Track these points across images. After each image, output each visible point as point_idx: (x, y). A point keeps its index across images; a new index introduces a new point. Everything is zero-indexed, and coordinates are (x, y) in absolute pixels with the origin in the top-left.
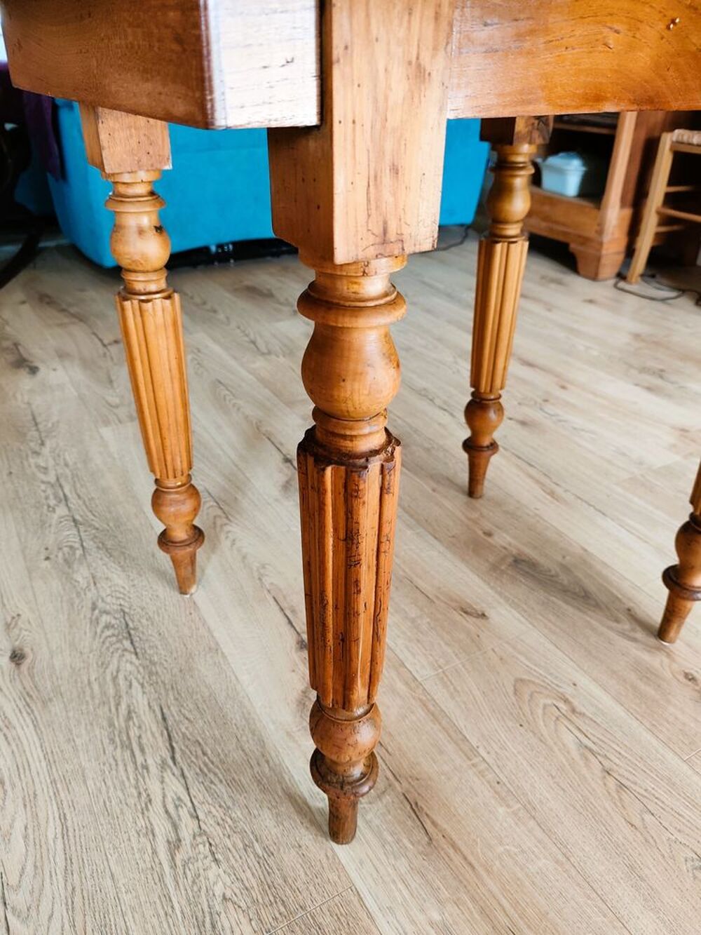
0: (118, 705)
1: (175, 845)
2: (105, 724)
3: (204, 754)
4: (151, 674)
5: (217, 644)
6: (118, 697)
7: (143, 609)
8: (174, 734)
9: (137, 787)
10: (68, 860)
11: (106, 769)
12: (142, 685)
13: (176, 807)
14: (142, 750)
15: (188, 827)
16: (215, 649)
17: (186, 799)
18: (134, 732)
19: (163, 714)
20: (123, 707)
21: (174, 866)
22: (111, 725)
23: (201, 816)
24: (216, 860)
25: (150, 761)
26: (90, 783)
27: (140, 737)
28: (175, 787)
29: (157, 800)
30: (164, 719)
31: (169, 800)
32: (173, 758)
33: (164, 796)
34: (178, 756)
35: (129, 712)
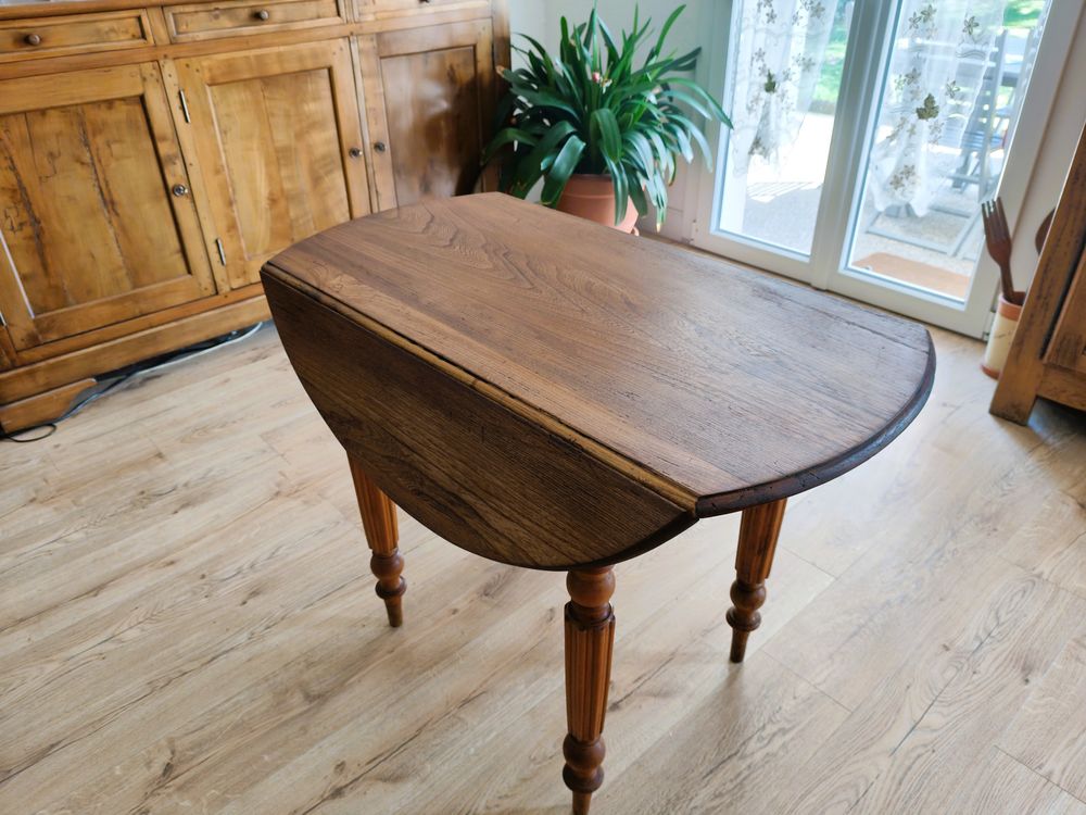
0: (714, 808)
1: (783, 731)
2: (732, 808)
3: (724, 738)
4: (678, 798)
5: (634, 764)
8: (720, 761)
9: (763, 766)
10: (820, 781)
11: (761, 790)
12: (691, 800)
13: (763, 739)
14: (739, 774)
15: (771, 729)
16: (640, 764)
17: (756, 736)
18: (730, 786)
19: (708, 775)
20: (714, 803)
21: (794, 727)
22: (731, 804)
23: (761, 724)
24: (780, 708)
25: (744, 766)
26: (775, 794)
27: (731, 781)
28: (752, 745)
29: (765, 751)
30: (711, 772)
31: (762, 745)
32: (736, 754)
33: (761, 748)
34: (733, 752)
35: (716, 797)
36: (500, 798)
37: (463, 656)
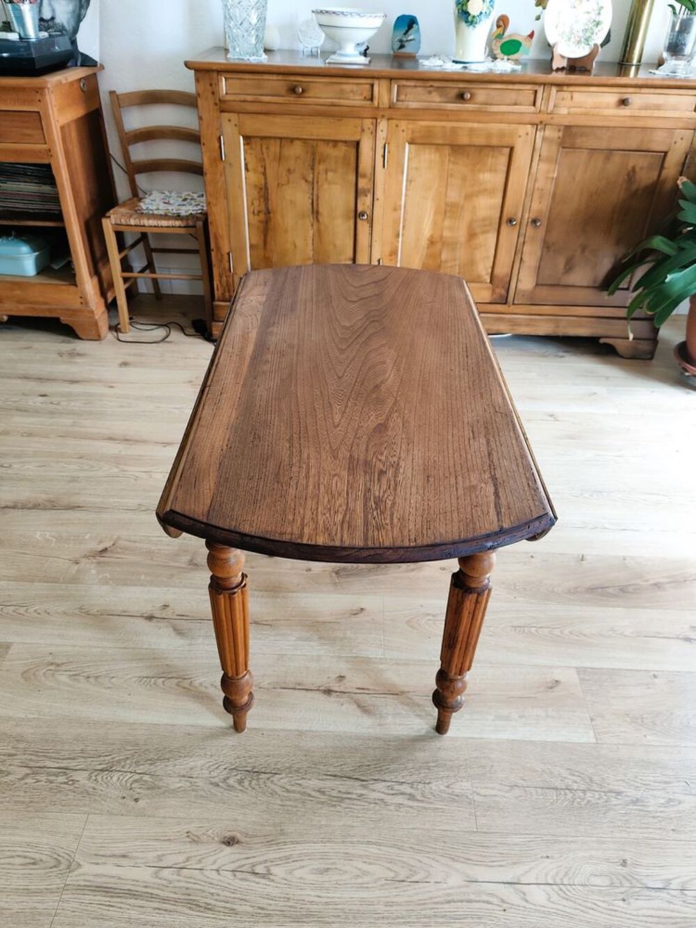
0: (309, 795)
1: (412, 797)
2: (320, 806)
3: (369, 766)
4: (297, 771)
5: (298, 731)
6: (304, 793)
7: (238, 758)
8: (348, 775)
9: (371, 803)
10: (394, 846)
11: (351, 814)
12: (303, 778)
13: (392, 789)
14: (349, 793)
15: (406, 789)
16: (301, 734)
17: (389, 784)
18: (334, 793)
19: (331, 775)
20: (313, 793)
21: (422, 801)
22: (323, 803)
23: (403, 781)
24: (429, 783)
25: (358, 792)
26: (355, 824)
27: (340, 791)
28: (380, 786)
29: (382, 796)
30: (335, 776)
31: (386, 791)
32: (363, 781)
33: (383, 792)
34: (363, 778)
35: (319, 791)
36: (212, 685)
37: (283, 597)
